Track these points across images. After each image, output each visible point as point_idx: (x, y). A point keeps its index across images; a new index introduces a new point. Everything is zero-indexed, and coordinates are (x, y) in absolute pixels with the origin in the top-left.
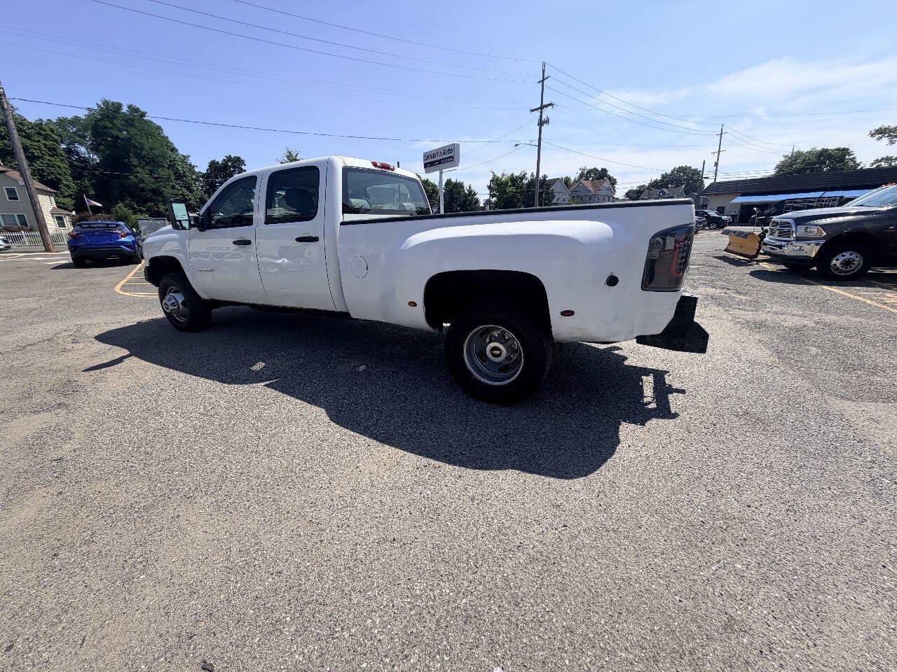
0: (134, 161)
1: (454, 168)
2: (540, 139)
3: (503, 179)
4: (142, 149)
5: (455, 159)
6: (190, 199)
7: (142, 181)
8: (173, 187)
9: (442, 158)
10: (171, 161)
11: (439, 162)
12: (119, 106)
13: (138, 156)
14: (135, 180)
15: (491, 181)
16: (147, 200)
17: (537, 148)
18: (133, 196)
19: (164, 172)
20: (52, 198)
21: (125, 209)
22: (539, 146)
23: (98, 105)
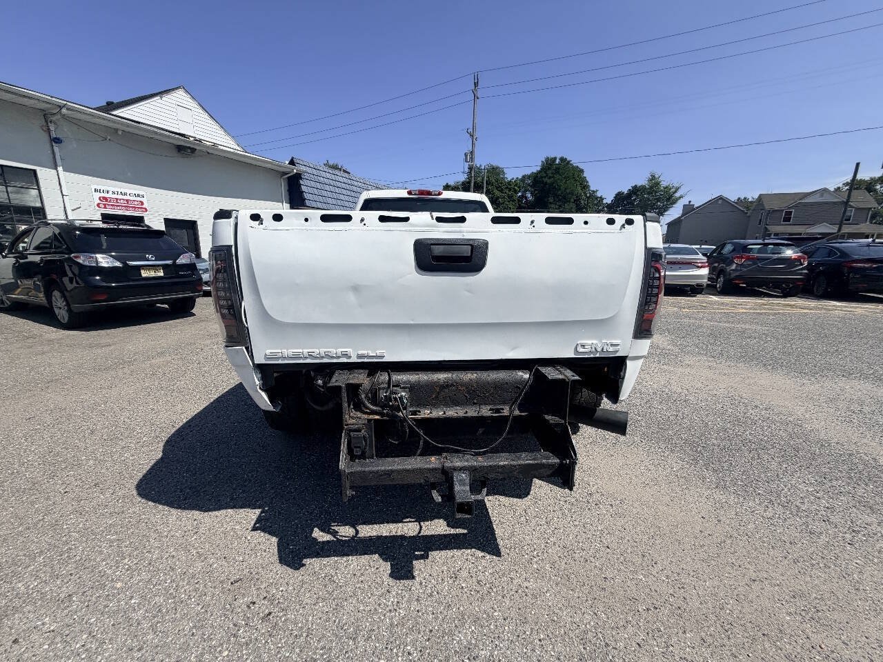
10: (578, 196)
12: (554, 159)
23: (542, 161)
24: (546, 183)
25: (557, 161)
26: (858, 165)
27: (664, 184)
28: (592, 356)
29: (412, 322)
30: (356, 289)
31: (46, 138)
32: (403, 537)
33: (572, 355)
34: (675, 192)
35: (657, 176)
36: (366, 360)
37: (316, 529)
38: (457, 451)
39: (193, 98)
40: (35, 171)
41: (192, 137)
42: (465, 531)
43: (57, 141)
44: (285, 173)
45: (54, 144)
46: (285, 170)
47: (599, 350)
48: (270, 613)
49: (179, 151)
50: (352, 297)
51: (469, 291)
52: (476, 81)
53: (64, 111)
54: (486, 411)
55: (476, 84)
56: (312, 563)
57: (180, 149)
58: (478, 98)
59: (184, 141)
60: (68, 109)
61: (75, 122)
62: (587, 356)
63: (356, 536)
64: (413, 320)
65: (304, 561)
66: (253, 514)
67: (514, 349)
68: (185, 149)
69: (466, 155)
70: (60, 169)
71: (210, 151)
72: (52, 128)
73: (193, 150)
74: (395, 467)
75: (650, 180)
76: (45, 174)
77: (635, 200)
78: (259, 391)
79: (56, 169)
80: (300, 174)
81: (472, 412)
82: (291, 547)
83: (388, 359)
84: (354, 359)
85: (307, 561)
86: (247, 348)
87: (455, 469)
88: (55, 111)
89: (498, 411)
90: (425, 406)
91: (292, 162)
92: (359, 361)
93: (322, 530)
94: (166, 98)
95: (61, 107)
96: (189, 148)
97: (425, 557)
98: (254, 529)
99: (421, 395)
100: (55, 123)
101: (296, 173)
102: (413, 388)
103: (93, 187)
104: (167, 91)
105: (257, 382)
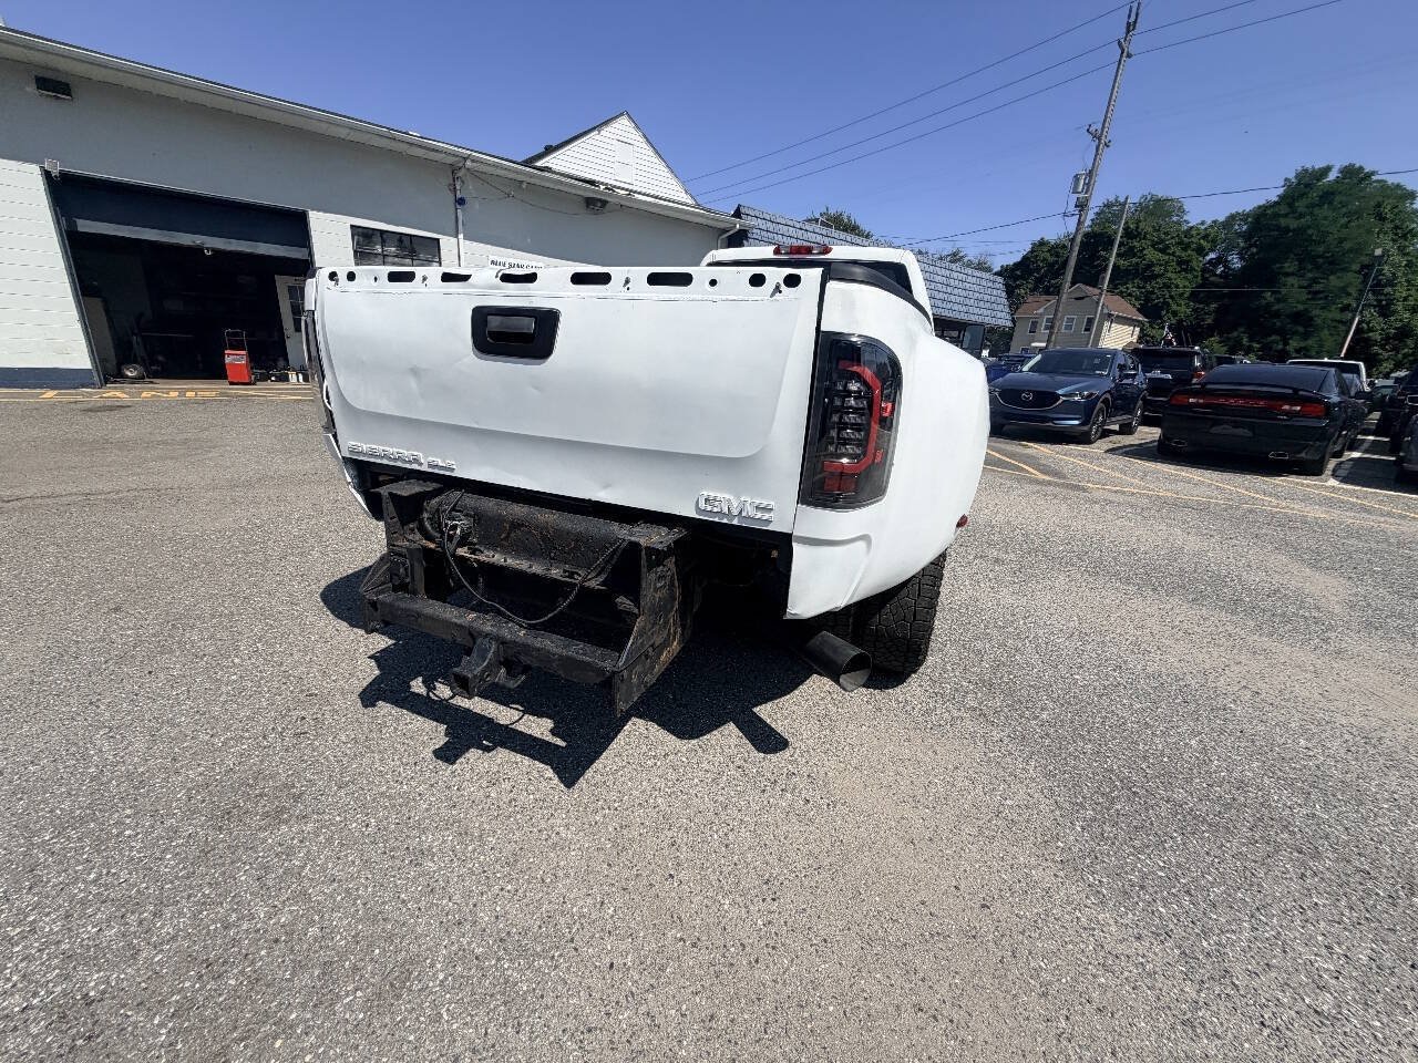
0: (1291, 266)
4: (1321, 241)
7: (1282, 299)
12: (1324, 171)
13: (1304, 256)
14: (1272, 299)
16: (1271, 332)
19: (1340, 281)
20: (1138, 329)
23: (1288, 179)
25: (1332, 176)
28: (725, 521)
29: (476, 426)
30: (415, 372)
31: (451, 198)
32: (490, 721)
33: (692, 514)
36: (436, 471)
37: (420, 679)
38: (499, 613)
39: (637, 127)
40: (438, 240)
41: (602, 183)
42: (563, 744)
43: (461, 202)
44: (725, 231)
45: (458, 207)
46: (722, 226)
47: (735, 512)
49: (587, 207)
50: (413, 383)
51: (536, 388)
52: (1132, 19)
53: (468, 163)
54: (556, 573)
55: (1130, 27)
56: (384, 708)
57: (590, 203)
58: (1129, 56)
59: (594, 191)
60: (473, 161)
61: (482, 177)
62: (716, 520)
63: (447, 701)
64: (477, 423)
66: (381, 642)
67: (607, 486)
68: (595, 202)
69: (1077, 179)
70: (461, 236)
71: (623, 203)
72: (458, 188)
73: (604, 203)
74: (428, 611)
76: (447, 243)
78: (353, 491)
79: (457, 237)
80: (745, 231)
81: (537, 569)
83: (458, 474)
84: (425, 468)
85: (380, 703)
86: (335, 436)
87: (480, 633)
88: (460, 165)
89: (571, 575)
90: (494, 546)
91: (738, 214)
92: (430, 470)
93: (423, 682)
94: (606, 131)
95: (465, 159)
96: (600, 200)
97: (487, 749)
98: (372, 657)
99: (490, 531)
100: (463, 182)
101: (740, 230)
102: (478, 517)
103: (492, 258)
104: (606, 123)
105: (349, 480)
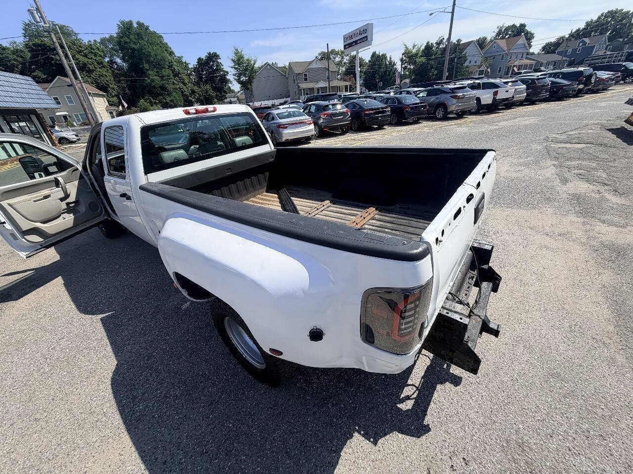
0: (146, 66)
1: (368, 47)
2: (454, 4)
3: (414, 51)
4: (150, 55)
5: (369, 39)
6: (185, 91)
7: (153, 81)
8: (173, 84)
9: (358, 38)
10: (169, 63)
11: (356, 42)
12: (130, 23)
13: (148, 62)
14: (149, 81)
15: (403, 54)
16: (158, 95)
17: (451, 14)
18: (150, 93)
19: (166, 72)
20: (105, 99)
21: (145, 103)
22: (453, 13)
23: (118, 25)
24: (134, 49)
25: (135, 25)
26: (328, 44)
27: (246, 58)
34: (254, 64)
35: (240, 51)
37: (398, 406)
48: (464, 459)
56: (429, 419)
63: (417, 388)
65: (425, 423)
75: (236, 54)
77: (213, 65)
82: (413, 428)
93: (402, 403)
98: (375, 443)
